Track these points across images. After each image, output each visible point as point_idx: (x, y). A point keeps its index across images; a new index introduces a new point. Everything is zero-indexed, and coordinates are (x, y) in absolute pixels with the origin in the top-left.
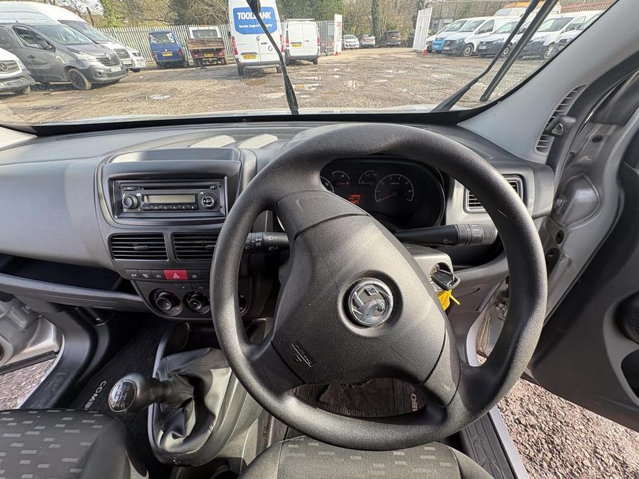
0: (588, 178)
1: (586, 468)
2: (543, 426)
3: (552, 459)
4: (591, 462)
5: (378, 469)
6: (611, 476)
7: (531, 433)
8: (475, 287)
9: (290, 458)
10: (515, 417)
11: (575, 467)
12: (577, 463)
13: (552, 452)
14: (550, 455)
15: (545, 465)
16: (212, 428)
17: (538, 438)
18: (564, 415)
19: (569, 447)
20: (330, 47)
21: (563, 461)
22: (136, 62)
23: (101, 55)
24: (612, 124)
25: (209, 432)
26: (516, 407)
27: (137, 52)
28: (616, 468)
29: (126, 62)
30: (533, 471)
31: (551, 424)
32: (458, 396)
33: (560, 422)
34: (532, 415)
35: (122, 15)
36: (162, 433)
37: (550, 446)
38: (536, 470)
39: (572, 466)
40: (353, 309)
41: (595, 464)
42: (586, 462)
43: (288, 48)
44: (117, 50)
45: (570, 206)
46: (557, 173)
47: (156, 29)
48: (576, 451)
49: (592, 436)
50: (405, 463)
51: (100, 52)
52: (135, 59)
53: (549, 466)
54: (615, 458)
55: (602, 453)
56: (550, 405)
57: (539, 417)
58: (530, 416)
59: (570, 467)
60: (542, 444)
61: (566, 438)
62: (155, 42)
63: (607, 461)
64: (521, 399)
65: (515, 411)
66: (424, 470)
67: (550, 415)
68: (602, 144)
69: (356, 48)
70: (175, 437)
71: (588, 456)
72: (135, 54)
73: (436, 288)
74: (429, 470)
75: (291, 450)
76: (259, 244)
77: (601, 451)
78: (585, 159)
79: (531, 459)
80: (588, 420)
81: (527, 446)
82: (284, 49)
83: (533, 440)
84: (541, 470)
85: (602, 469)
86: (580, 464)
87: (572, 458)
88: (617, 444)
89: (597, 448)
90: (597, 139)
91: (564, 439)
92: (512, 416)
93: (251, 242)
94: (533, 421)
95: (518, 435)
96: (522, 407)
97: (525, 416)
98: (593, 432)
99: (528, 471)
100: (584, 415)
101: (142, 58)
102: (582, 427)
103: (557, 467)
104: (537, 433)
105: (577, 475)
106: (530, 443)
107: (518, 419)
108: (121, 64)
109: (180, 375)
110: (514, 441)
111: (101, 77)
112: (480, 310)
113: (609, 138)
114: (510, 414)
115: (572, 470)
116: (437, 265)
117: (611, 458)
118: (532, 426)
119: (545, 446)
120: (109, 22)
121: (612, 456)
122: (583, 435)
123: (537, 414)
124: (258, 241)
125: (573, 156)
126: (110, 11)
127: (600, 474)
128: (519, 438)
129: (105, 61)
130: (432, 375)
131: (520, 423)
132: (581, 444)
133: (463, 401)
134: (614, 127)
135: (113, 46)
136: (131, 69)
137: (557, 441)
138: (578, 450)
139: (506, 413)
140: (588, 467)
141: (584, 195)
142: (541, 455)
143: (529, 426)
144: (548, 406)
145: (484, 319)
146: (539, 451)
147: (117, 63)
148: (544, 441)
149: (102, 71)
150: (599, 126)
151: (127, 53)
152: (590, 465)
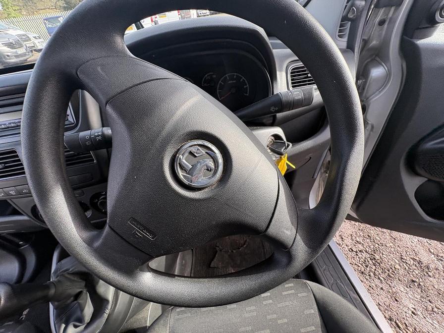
0: (378, 59)
1: (397, 270)
2: (367, 249)
3: (375, 270)
4: (400, 265)
5: (250, 311)
6: (413, 271)
7: (360, 256)
8: (308, 157)
9: (178, 320)
10: (349, 248)
11: (390, 271)
12: (391, 268)
13: (374, 265)
14: (374, 267)
15: (372, 274)
16: (108, 311)
17: (365, 258)
18: (379, 239)
19: (385, 259)
20: (189, 16)
21: (383, 269)
22: (38, 44)
23: (6, 40)
24: (392, 6)
25: (106, 316)
26: (348, 241)
27: (36, 35)
28: (416, 265)
29: (29, 44)
30: (365, 280)
31: (372, 247)
32: (298, 237)
33: (378, 244)
34: (360, 244)
35: (18, 8)
36: (63, 326)
37: (374, 261)
38: (367, 279)
39: (389, 271)
40: (181, 174)
41: (403, 267)
42: (397, 266)
43: (156, 19)
44: (19, 35)
45: (368, 84)
46: (355, 54)
47: (49, 16)
48: (390, 261)
49: (398, 249)
50: (271, 301)
51: (4, 38)
52: (36, 41)
53: (375, 274)
54: (414, 260)
55: (406, 258)
56: (370, 235)
57: (364, 244)
58: (359, 245)
59: (388, 272)
60: (368, 261)
61: (383, 254)
62: (50, 26)
63: (409, 262)
64: (351, 235)
65: (348, 244)
66: (287, 303)
67: (371, 241)
68: (386, 26)
69: (208, 15)
70: (76, 327)
71: (398, 262)
72: (35, 37)
73: (275, 157)
74: (291, 302)
75: (179, 314)
76: (100, 138)
77: (405, 257)
78: (374, 43)
79: (362, 273)
80: (395, 239)
81: (359, 265)
82: (154, 20)
83: (362, 260)
84: (370, 278)
85: (407, 268)
86: (393, 268)
87: (388, 266)
88: (414, 250)
89: (402, 256)
90: (382, 23)
91: (381, 255)
92: (347, 248)
93: (90, 137)
94: (361, 248)
95: (353, 259)
96: (353, 240)
97: (355, 245)
98: (398, 246)
99: (362, 281)
100: (391, 237)
101: (42, 40)
102: (391, 244)
103: (379, 274)
104: (364, 255)
105: (393, 276)
106: (360, 262)
107: (351, 249)
108: (25, 47)
109: (68, 274)
110: (350, 263)
111: (10, 59)
112: (315, 177)
113: (391, 19)
114: (345, 246)
115: (389, 274)
116: (273, 138)
117: (411, 260)
118: (360, 251)
119: (371, 262)
120: (9, 14)
121: (412, 259)
122: (393, 250)
123: (363, 242)
124: (98, 136)
125: (365, 42)
126: (7, 5)
127: (406, 272)
128: (354, 261)
129: (10, 45)
130: (272, 224)
131: (353, 251)
132: (392, 255)
133: (304, 242)
134: (393, 9)
135: (14, 33)
136: (34, 50)
137: (377, 257)
138: (390, 259)
139: (343, 246)
140: (398, 269)
141: (377, 72)
142: (368, 269)
143: (358, 252)
144: (369, 236)
145: (320, 185)
146: (367, 266)
147: (21, 46)
148: (369, 259)
149: (9, 54)
150: (382, 11)
151: (28, 37)
152: (399, 268)
